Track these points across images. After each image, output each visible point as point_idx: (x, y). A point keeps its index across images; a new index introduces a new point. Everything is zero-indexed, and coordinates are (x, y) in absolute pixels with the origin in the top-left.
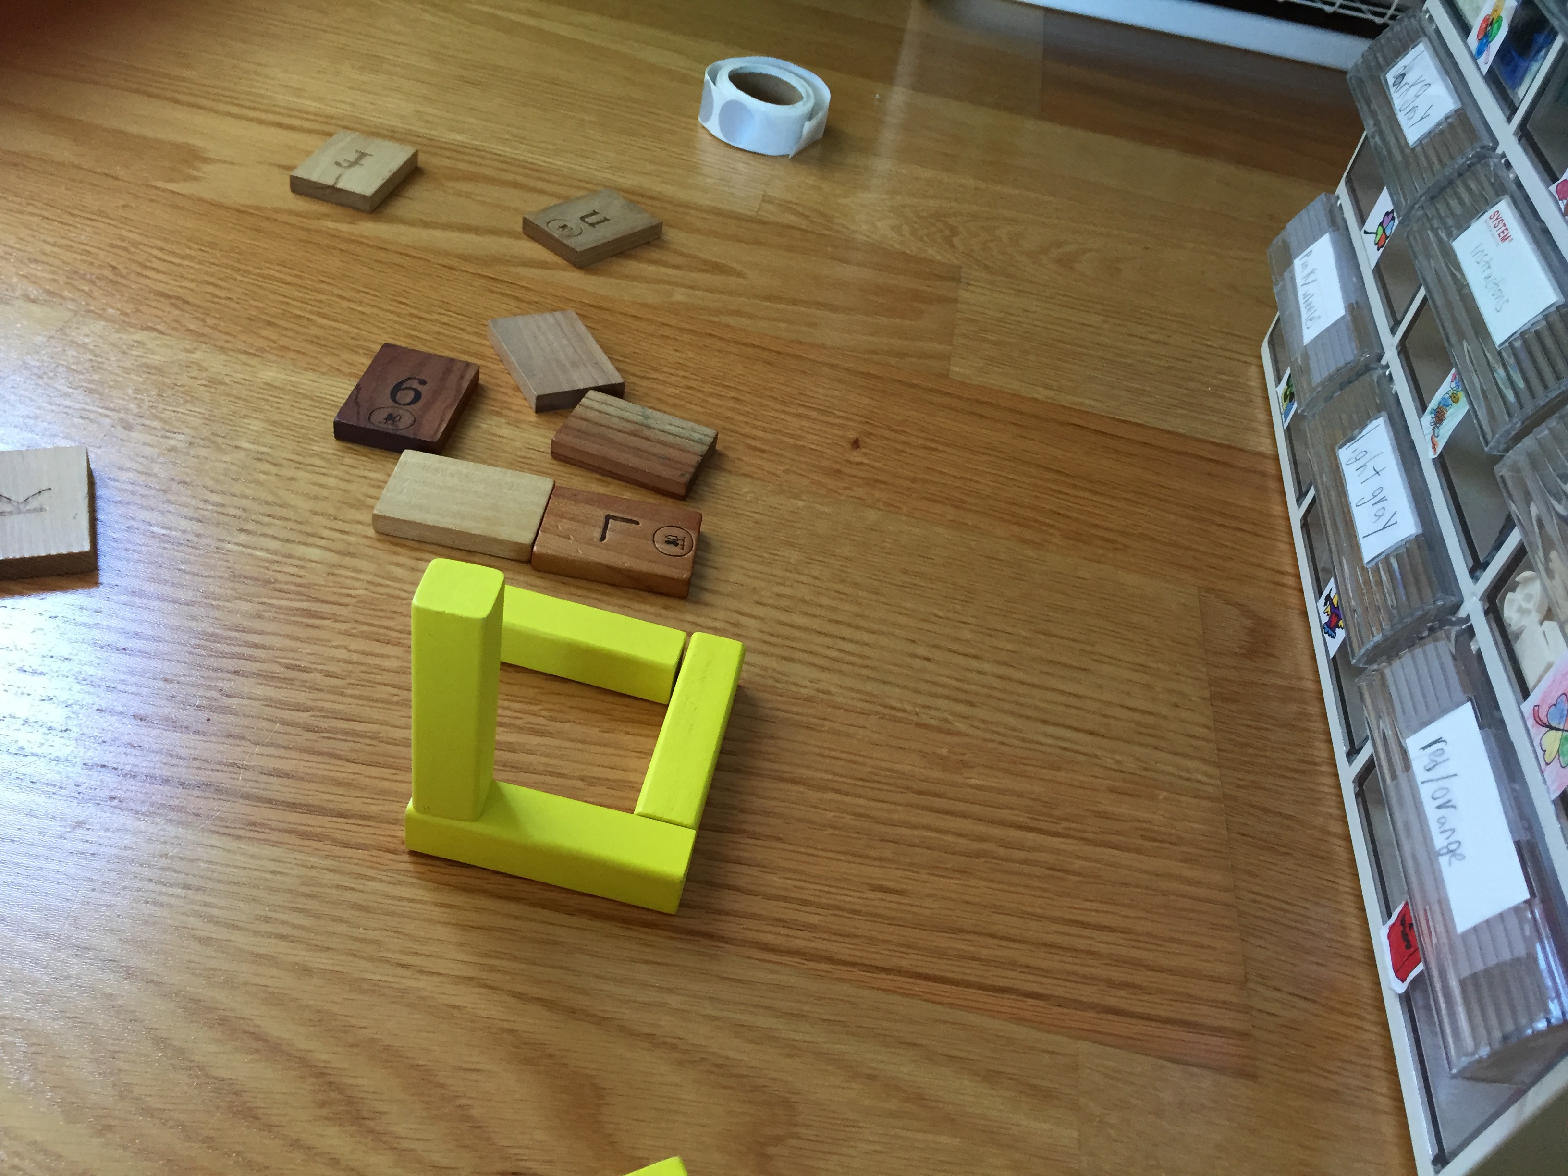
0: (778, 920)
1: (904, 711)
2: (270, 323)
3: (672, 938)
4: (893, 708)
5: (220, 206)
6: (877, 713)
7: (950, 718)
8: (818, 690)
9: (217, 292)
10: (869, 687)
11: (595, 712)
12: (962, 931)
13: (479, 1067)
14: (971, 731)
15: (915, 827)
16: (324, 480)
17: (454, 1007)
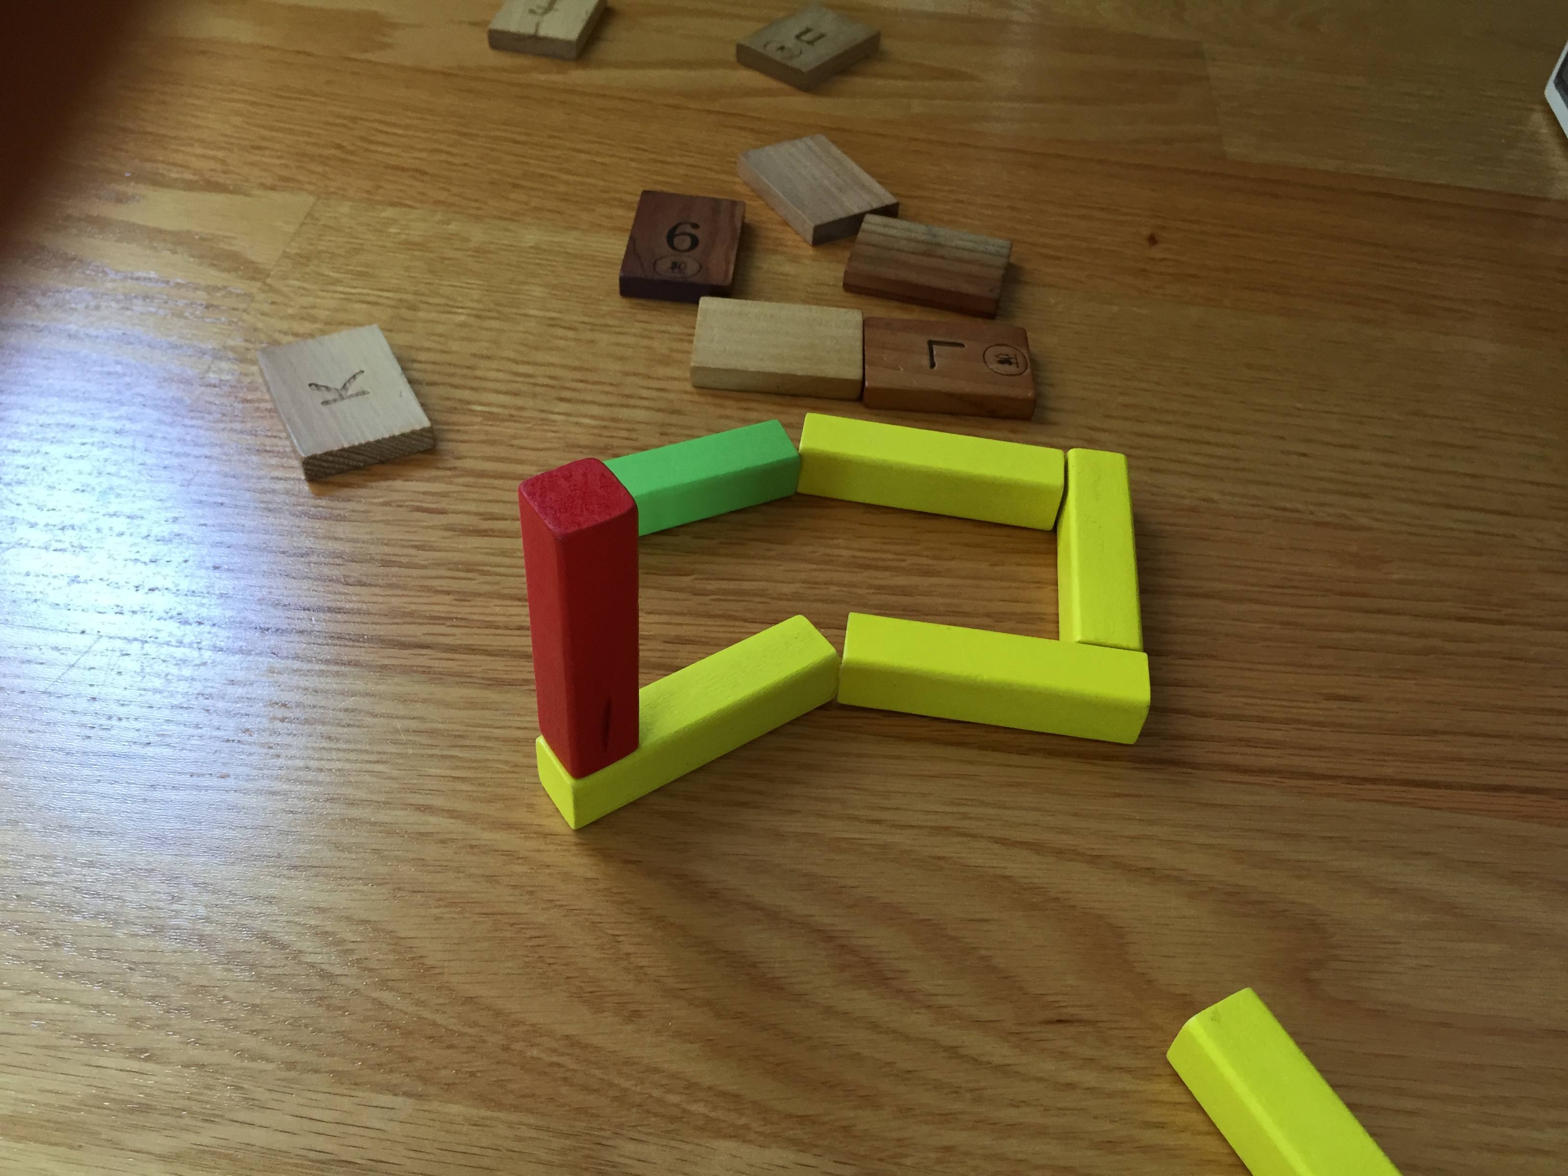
0: (1240, 740)
1: (1297, 511)
2: (515, 186)
3: (1135, 768)
4: (1285, 509)
5: (424, 71)
6: (1268, 516)
7: (1348, 513)
8: (1198, 499)
9: (451, 159)
10: (1253, 490)
11: (977, 546)
12: (1435, 732)
13: (985, 916)
14: (1375, 524)
15: (1350, 630)
16: (623, 339)
17: (940, 858)
